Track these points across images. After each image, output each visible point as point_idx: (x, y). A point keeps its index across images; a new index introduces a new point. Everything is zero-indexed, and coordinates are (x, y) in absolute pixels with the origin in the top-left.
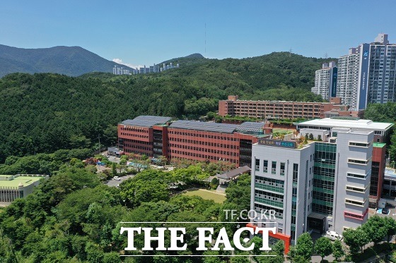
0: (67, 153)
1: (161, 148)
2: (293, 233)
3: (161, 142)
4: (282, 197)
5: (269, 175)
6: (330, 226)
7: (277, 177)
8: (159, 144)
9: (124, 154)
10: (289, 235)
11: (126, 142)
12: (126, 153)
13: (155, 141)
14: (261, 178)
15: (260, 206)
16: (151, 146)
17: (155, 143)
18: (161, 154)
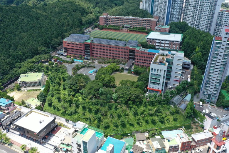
0: (40, 58)
1: (89, 52)
2: (162, 89)
3: (89, 50)
4: (160, 79)
5: (156, 73)
6: (169, 84)
7: (159, 73)
8: (88, 51)
9: (68, 55)
10: (161, 90)
11: (68, 49)
12: (69, 54)
13: (85, 49)
14: (153, 74)
15: (152, 82)
16: (84, 52)
17: (86, 50)
18: (89, 55)
